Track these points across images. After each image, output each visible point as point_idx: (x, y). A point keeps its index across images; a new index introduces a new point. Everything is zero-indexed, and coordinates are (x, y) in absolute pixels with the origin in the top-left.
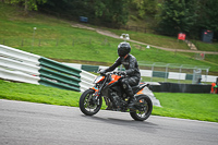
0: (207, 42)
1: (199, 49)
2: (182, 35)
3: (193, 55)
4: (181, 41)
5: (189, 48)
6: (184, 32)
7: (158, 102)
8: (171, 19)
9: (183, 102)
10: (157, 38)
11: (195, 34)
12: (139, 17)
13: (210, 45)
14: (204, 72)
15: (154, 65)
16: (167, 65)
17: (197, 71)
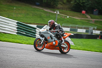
0: (95, 15)
1: (92, 18)
2: (84, 12)
3: (89, 21)
4: (83, 14)
5: (87, 18)
6: (85, 10)
7: (72, 43)
8: (79, 4)
9: (85, 43)
10: (72, 13)
11: (90, 11)
12: (64, 3)
13: (97, 16)
14: (94, 29)
15: (71, 25)
16: (77, 26)
17: (91, 28)
